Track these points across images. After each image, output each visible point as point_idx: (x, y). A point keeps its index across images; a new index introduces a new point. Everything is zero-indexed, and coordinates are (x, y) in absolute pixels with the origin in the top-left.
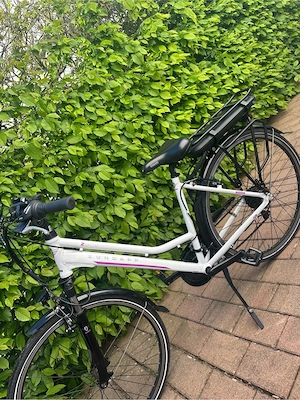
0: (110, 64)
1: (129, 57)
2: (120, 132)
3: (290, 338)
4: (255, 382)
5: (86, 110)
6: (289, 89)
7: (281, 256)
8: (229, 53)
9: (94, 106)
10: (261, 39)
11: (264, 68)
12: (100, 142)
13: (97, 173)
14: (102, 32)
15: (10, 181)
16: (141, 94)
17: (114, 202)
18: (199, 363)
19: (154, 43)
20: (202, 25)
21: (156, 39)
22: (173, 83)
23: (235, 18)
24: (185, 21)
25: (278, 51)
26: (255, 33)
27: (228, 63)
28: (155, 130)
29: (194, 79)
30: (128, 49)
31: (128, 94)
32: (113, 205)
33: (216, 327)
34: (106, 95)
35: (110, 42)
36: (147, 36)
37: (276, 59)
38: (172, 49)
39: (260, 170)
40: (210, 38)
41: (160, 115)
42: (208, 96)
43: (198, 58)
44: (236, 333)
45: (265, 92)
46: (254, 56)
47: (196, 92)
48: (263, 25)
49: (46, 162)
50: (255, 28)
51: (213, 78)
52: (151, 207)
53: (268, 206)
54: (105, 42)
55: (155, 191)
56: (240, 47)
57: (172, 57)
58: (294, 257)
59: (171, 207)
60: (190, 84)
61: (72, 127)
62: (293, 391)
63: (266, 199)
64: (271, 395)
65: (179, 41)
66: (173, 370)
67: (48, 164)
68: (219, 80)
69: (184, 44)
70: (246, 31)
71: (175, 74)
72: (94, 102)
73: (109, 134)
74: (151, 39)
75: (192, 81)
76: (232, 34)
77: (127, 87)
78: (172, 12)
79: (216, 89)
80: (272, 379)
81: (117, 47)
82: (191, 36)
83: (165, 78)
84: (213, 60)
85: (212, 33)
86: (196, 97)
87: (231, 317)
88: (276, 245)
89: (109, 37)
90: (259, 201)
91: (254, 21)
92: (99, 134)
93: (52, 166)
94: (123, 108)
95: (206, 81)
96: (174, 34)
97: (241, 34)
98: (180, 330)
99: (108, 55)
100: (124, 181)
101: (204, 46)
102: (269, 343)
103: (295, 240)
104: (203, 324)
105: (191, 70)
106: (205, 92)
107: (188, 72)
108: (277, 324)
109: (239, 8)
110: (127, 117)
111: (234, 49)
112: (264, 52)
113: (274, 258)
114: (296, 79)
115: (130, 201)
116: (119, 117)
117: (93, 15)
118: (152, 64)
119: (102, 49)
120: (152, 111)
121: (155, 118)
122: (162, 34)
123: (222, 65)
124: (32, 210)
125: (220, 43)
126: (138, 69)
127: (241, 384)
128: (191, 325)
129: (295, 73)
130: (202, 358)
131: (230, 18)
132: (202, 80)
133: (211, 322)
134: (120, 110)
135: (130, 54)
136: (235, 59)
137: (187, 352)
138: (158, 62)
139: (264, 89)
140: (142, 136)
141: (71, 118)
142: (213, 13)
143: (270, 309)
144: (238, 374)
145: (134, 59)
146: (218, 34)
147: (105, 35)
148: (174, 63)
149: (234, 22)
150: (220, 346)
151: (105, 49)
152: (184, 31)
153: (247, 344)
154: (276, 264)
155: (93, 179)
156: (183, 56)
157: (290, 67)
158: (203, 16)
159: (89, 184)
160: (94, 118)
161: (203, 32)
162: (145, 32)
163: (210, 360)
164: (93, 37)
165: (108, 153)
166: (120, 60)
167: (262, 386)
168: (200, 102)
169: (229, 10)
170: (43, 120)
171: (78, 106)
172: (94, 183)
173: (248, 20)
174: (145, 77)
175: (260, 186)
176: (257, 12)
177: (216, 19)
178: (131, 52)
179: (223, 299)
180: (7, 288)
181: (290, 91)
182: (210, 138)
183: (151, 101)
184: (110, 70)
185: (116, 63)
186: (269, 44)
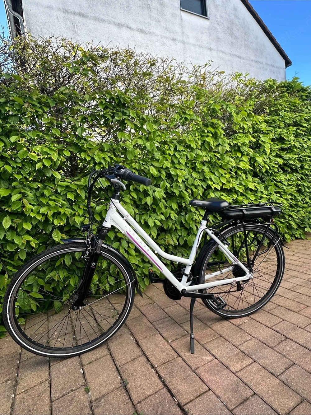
0: (204, 141)
1: (218, 146)
2: (184, 179)
3: (208, 372)
4: (167, 381)
5: (174, 154)
6: (298, 232)
7: (232, 321)
8: (276, 185)
9: (180, 155)
10: (299, 191)
11: (290, 209)
12: (169, 176)
13: (154, 191)
14: (213, 123)
15: (108, 159)
16: (210, 169)
17: (151, 215)
18: (136, 345)
19: (236, 148)
20: (270, 159)
21: (239, 147)
22: (232, 177)
23: (291, 168)
24: (262, 150)
25: (305, 205)
26: (298, 185)
27: (271, 189)
28: (203, 194)
29: (246, 183)
30: (220, 141)
31: (203, 163)
32: (150, 216)
33: (161, 332)
34: (191, 155)
35: (213, 131)
36: (235, 142)
37: (301, 209)
38: (244, 158)
39: (256, 255)
40: (270, 168)
41: (213, 187)
42: (247, 198)
43: (255, 175)
44: (172, 345)
45: (282, 223)
46: (289, 197)
47: (242, 191)
48: (306, 184)
49: (133, 164)
50: (300, 183)
51: (256, 191)
52: (169, 235)
53: (246, 281)
54: (210, 129)
55: (179, 228)
56: (284, 186)
57: (241, 163)
58: (241, 327)
59: (181, 244)
60: (241, 184)
61: (161, 157)
62: (190, 404)
63: (248, 276)
64: (173, 396)
65: (251, 158)
66: (116, 338)
67: (134, 166)
68: (259, 195)
69: (252, 162)
70: (293, 181)
71: (236, 173)
72: (182, 153)
73: (177, 176)
74: (236, 145)
75: (243, 184)
76: (284, 176)
77: (205, 159)
78: (258, 141)
79: (254, 198)
80: (180, 387)
81: (215, 136)
82: (260, 160)
83: (229, 171)
84: (263, 182)
85: (273, 167)
86: (239, 194)
87: (175, 333)
88: (233, 312)
89: (214, 128)
90: (243, 274)
91: (302, 178)
92: (172, 171)
93: (135, 169)
94: (194, 169)
95: (251, 190)
96: (251, 152)
97: (289, 180)
98: (136, 319)
99: (207, 136)
100: (166, 208)
101: (264, 170)
102: (192, 365)
103: (247, 318)
104: (154, 326)
105: (247, 178)
106: (246, 195)
107: (244, 178)
108: (204, 358)
109: (298, 165)
110: (193, 175)
111: (280, 184)
112: (296, 199)
113: (227, 319)
114: (306, 230)
115: (161, 221)
116: (189, 172)
117: (214, 111)
118: (227, 158)
119: (206, 131)
120: (210, 183)
121: (209, 187)
122: (244, 147)
123: (266, 188)
124: (125, 172)
125: (274, 176)
126: (217, 155)
127: (156, 376)
128: (145, 320)
129: (307, 226)
130: (140, 343)
131: (288, 167)
132: (250, 187)
133: (160, 328)
134: (192, 168)
135: (219, 144)
136: (277, 191)
137: (132, 334)
138: (232, 160)
139: (282, 220)
140: (195, 190)
141: (164, 153)
142: (280, 157)
143: (205, 346)
144: (158, 369)
145: (220, 148)
146: (276, 170)
147: (213, 125)
148: (240, 166)
149: (289, 170)
150: (156, 345)
151: (208, 132)
152: (258, 155)
153: (176, 356)
154: (226, 323)
155: (151, 193)
156: (248, 167)
157: (306, 220)
158: (274, 154)
159: (146, 194)
160: (176, 161)
161: (268, 163)
162: (236, 139)
163: (144, 348)
164: (205, 122)
165: (168, 185)
166: (212, 143)
167: (171, 387)
168: (240, 198)
169: (291, 162)
170: (149, 142)
171: (172, 149)
172: (149, 195)
173: (299, 176)
174: (219, 162)
175: (250, 264)
176: (307, 175)
177: (281, 161)
178: (221, 143)
179: (177, 320)
180: (62, 213)
181: (298, 234)
182: (241, 213)
183: (213, 177)
184: (202, 144)
185: (209, 143)
186: (303, 197)
